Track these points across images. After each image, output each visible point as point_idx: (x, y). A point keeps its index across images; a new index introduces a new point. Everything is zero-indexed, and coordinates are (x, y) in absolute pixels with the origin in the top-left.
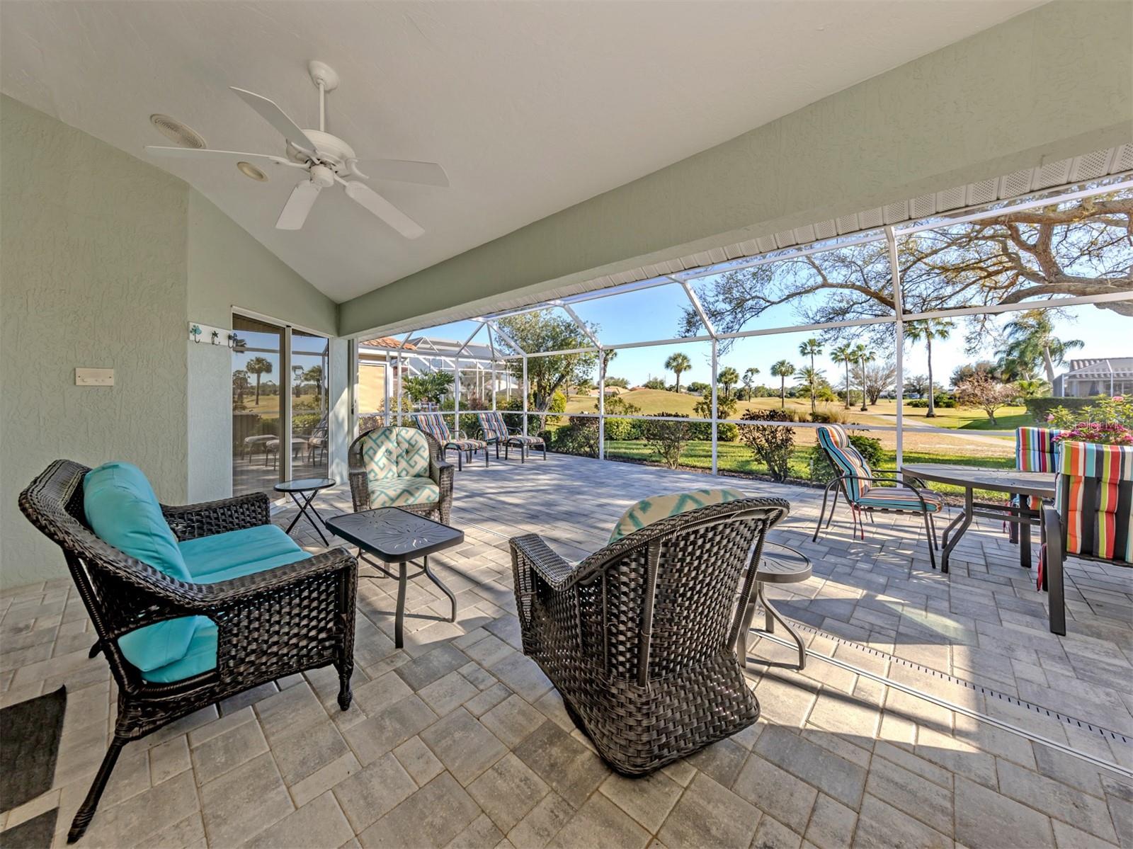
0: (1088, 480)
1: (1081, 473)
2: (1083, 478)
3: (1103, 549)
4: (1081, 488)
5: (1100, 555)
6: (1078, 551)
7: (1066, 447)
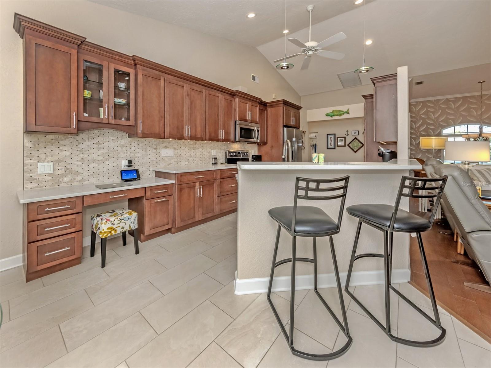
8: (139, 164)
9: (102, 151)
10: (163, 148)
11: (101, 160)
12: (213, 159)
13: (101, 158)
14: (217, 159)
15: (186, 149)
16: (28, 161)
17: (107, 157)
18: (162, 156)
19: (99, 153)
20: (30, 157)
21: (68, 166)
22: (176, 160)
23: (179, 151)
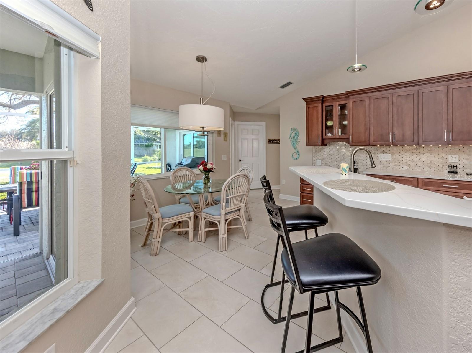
0: (28, 182)
1: (25, 180)
2: (26, 182)
3: (34, 203)
4: (26, 185)
5: (34, 205)
6: (26, 206)
7: (20, 173)
8: (361, 164)
9: (340, 155)
10: (381, 153)
11: (340, 160)
12: (449, 166)
13: (339, 159)
14: (456, 166)
15: (407, 154)
16: (314, 159)
17: (342, 158)
18: (380, 159)
19: (339, 156)
20: (314, 157)
21: (326, 162)
22: (394, 164)
23: (397, 156)
